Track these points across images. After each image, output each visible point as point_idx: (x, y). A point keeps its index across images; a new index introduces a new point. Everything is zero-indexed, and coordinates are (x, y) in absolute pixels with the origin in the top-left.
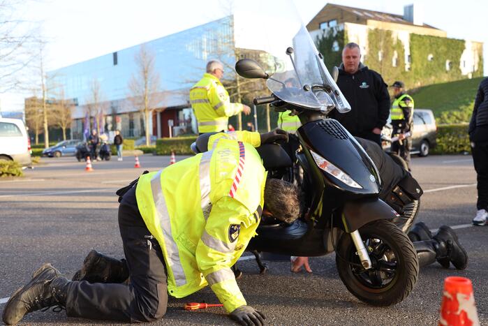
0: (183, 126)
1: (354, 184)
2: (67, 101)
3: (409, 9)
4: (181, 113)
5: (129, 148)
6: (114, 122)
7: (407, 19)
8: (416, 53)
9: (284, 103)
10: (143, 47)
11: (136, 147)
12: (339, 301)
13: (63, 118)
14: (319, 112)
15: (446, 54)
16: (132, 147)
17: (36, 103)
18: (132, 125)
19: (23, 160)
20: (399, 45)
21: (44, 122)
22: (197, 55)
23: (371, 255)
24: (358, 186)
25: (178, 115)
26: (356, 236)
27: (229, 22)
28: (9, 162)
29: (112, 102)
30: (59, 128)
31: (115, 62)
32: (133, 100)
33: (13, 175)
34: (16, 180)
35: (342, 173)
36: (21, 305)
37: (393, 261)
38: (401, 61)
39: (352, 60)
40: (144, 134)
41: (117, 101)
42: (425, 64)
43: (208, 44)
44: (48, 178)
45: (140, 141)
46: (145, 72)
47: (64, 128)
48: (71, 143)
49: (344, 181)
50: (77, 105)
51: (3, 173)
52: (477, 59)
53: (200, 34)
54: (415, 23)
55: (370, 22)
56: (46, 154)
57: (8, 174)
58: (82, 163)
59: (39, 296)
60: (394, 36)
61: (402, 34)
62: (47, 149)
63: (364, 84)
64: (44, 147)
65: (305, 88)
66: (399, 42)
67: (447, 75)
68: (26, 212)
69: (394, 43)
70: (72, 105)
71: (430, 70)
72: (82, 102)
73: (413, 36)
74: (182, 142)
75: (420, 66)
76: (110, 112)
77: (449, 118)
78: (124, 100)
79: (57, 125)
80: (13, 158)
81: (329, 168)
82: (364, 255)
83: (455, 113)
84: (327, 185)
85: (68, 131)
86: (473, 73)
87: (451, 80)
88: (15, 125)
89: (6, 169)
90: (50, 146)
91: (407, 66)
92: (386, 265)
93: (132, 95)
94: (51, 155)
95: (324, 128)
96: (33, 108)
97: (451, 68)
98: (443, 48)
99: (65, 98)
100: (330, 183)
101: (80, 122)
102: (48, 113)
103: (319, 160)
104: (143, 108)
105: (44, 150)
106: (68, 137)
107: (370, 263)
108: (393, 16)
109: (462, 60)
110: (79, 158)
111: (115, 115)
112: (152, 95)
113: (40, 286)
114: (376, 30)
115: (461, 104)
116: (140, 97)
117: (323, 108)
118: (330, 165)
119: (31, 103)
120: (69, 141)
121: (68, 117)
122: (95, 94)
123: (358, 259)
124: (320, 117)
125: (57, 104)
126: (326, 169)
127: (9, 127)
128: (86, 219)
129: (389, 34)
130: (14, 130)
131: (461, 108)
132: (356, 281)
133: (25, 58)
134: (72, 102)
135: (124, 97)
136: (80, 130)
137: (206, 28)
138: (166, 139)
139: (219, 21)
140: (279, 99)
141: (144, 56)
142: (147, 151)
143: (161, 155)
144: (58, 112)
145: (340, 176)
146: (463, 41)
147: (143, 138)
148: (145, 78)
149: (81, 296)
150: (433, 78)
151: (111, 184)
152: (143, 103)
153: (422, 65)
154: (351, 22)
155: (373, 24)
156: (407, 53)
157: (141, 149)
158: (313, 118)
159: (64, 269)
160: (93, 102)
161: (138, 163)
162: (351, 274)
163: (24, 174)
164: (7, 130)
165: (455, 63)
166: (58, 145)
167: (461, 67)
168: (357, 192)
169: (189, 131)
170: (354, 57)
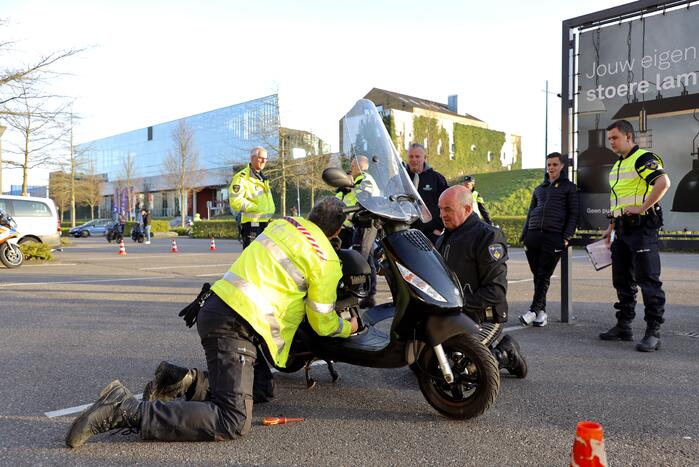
0: (220, 208)
1: (439, 298)
2: (96, 176)
3: (453, 99)
4: (218, 193)
5: (163, 229)
6: (146, 200)
7: (450, 108)
8: (460, 142)
9: (369, 212)
10: (182, 123)
11: (170, 228)
12: (419, 414)
13: (92, 196)
14: (403, 222)
15: (487, 145)
16: (166, 228)
17: (63, 178)
18: (165, 204)
19: (51, 242)
20: (444, 133)
21: (71, 199)
22: (238, 133)
23: (453, 369)
24: (443, 300)
25: (215, 195)
26: (439, 349)
27: (272, 101)
28: (38, 244)
29: (145, 179)
30: (86, 205)
31: (150, 137)
32: (167, 177)
33: (42, 258)
34: (46, 264)
35: (428, 286)
36: (87, 429)
37: (474, 374)
38: (446, 151)
39: (415, 159)
40: (178, 214)
41: (150, 178)
42: (468, 153)
43: (250, 124)
44: (79, 262)
45: (174, 221)
46: (183, 149)
47: (92, 206)
48: (100, 223)
49: (430, 294)
50: (107, 181)
51: (31, 257)
52: (516, 152)
53: (242, 112)
54: (459, 113)
55: (415, 109)
56: (73, 233)
57: (36, 257)
58: (113, 245)
59: (107, 419)
60: (439, 124)
61: (446, 122)
62: (74, 228)
63: (428, 186)
64: (70, 226)
65: (391, 199)
66: (444, 130)
67: (488, 166)
68: (65, 304)
69: (439, 132)
70: (100, 181)
71: (472, 160)
72: (112, 177)
73: (456, 125)
74: (220, 225)
75: (463, 155)
76: (142, 189)
77: (490, 208)
78: (158, 177)
79: (84, 203)
80: (42, 239)
81: (414, 281)
82: (447, 369)
83: (496, 204)
84: (411, 297)
85: (96, 208)
86: (512, 165)
87: (493, 171)
88: (44, 204)
89: (34, 252)
90: (77, 225)
91: (451, 155)
92: (466, 378)
93: (167, 172)
94: (79, 235)
95: (409, 238)
96: (59, 184)
97: (492, 159)
98: (485, 140)
99: (94, 174)
100: (414, 295)
101: (109, 198)
102: (76, 189)
103: (405, 272)
104: (179, 186)
105: (71, 230)
106: (96, 216)
107: (452, 377)
108: (439, 105)
109: (502, 152)
110: (109, 240)
111: (147, 193)
112: (190, 173)
113: (109, 408)
114: (421, 117)
115: (501, 195)
116: (177, 176)
117: (407, 218)
118: (415, 277)
119: (55, 177)
120: (98, 221)
121: (97, 194)
122: (128, 172)
123: (440, 373)
124: (404, 228)
125: (85, 180)
126: (411, 282)
127: (38, 205)
128: (133, 314)
129: (434, 122)
130: (43, 209)
131: (502, 199)
132: (437, 395)
133: (56, 132)
134: (101, 178)
135: (160, 174)
136: (109, 207)
137: (249, 106)
138: (205, 220)
139: (262, 99)
140: (364, 209)
141: (182, 132)
142: (182, 233)
143: (198, 237)
144: (86, 189)
145: (426, 289)
146: (503, 134)
147: (178, 218)
148: (183, 156)
149: (159, 417)
150: (476, 168)
151: (150, 271)
152: (180, 182)
153: (465, 155)
154: (398, 108)
155: (419, 112)
156: (451, 142)
157: (175, 231)
158: (398, 229)
159: (123, 375)
160: (126, 178)
161: (175, 247)
162: (432, 387)
163: (53, 256)
164: (35, 209)
165: (496, 155)
166: (86, 223)
167: (502, 158)
168: (443, 306)
169: (228, 212)
170: (417, 157)
